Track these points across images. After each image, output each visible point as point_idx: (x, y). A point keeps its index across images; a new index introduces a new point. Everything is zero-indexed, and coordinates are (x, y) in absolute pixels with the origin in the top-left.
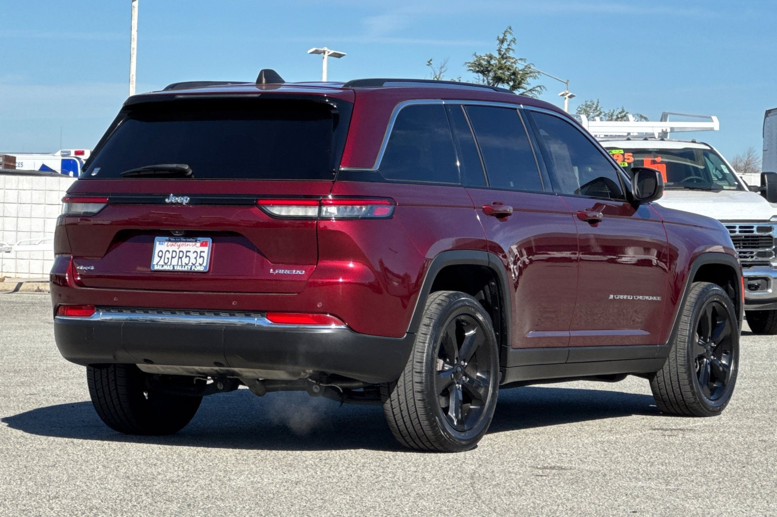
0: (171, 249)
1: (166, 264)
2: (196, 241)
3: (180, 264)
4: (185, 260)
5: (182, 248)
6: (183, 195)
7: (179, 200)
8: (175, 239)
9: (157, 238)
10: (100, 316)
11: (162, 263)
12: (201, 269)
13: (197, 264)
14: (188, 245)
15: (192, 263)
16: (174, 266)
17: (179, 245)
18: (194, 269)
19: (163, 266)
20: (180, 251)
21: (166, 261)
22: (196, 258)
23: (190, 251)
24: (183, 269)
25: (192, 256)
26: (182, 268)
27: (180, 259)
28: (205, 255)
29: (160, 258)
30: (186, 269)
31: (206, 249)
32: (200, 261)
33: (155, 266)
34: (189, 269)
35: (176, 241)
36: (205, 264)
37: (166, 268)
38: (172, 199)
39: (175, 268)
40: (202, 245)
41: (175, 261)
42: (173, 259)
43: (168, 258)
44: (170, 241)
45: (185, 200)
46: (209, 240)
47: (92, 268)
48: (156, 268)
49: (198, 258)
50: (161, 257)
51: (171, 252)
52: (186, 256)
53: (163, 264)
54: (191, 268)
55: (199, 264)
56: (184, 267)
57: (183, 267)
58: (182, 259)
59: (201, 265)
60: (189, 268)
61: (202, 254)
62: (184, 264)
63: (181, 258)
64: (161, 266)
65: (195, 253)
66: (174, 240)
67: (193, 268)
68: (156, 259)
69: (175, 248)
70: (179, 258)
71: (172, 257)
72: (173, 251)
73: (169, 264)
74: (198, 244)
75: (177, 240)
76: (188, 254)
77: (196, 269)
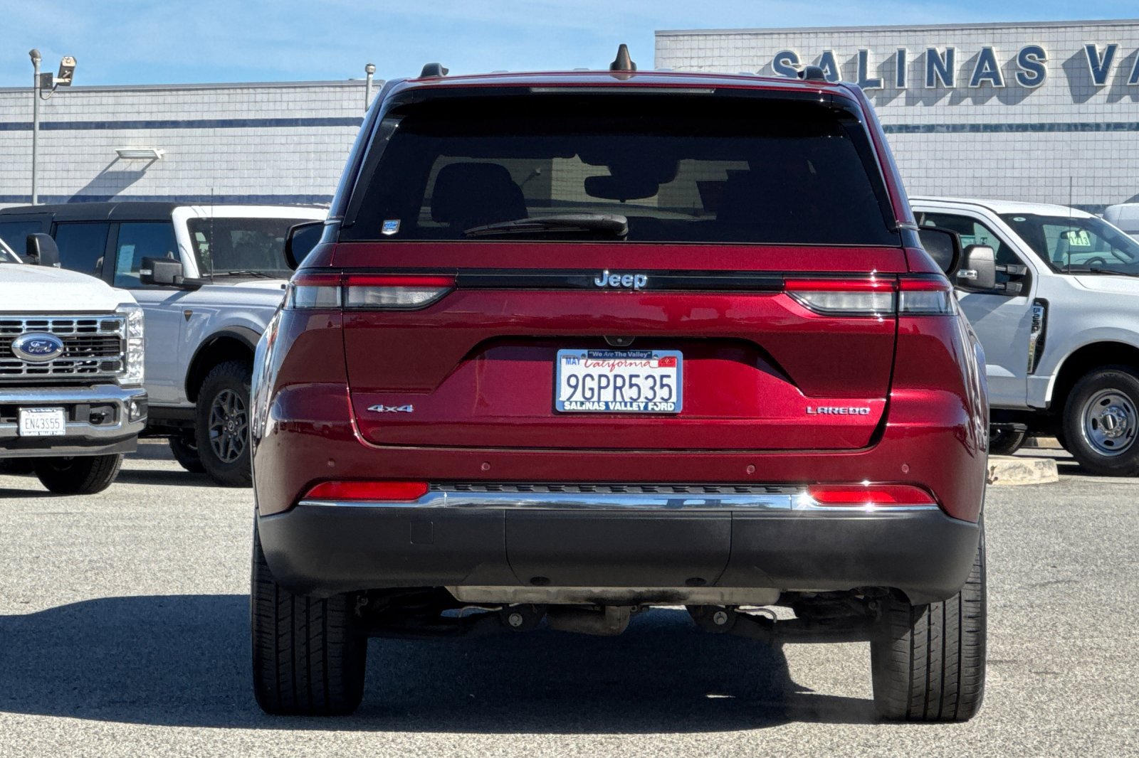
0: (596, 372)
1: (588, 399)
2: (650, 357)
3: (619, 398)
4: (629, 393)
5: (617, 371)
6: (633, 272)
7: (627, 280)
8: (603, 353)
9: (561, 352)
10: (442, 499)
11: (578, 396)
12: (668, 407)
13: (657, 399)
14: (631, 364)
15: (646, 398)
16: (607, 404)
17: (613, 365)
18: (653, 409)
19: (582, 403)
20: (616, 376)
21: (588, 394)
22: (652, 388)
23: (637, 376)
24: (629, 408)
25: (646, 385)
26: (626, 406)
27: (618, 391)
28: (672, 382)
29: (572, 390)
30: (635, 408)
31: (672, 371)
32: (664, 393)
33: (567, 404)
34: (642, 408)
35: (604, 358)
36: (674, 399)
37: (588, 407)
38: (609, 278)
39: (611, 407)
40: (662, 363)
41: (607, 395)
42: (602, 390)
43: (592, 389)
44: (590, 356)
45: (639, 281)
46: (678, 354)
47: (410, 409)
48: (568, 407)
49: (657, 388)
50: (576, 387)
51: (596, 378)
52: (631, 386)
53: (583, 400)
54: (646, 407)
55: (662, 398)
56: (631, 406)
57: (628, 404)
58: (623, 390)
59: (666, 401)
60: (642, 406)
61: (665, 381)
62: (627, 399)
63: (621, 388)
64: (579, 404)
65: (651, 381)
66: (601, 355)
67: (650, 406)
68: (564, 392)
69: (605, 370)
70: (616, 388)
71: (600, 388)
72: (600, 376)
73: (595, 398)
74: (654, 363)
75: (606, 354)
76: (634, 381)
77: (657, 409)
